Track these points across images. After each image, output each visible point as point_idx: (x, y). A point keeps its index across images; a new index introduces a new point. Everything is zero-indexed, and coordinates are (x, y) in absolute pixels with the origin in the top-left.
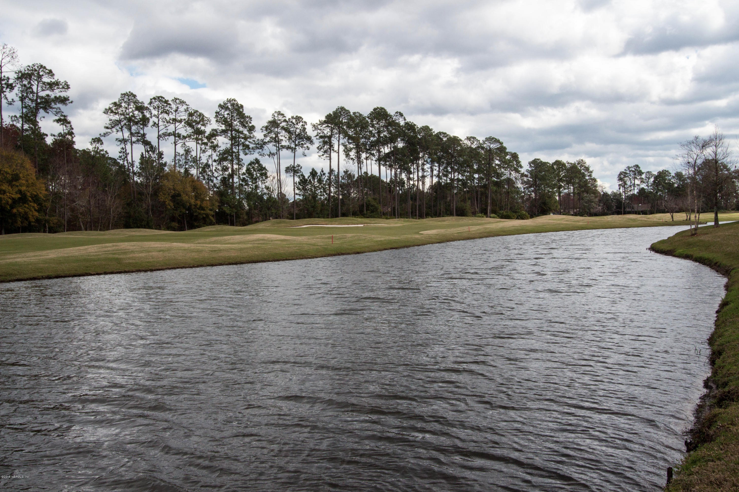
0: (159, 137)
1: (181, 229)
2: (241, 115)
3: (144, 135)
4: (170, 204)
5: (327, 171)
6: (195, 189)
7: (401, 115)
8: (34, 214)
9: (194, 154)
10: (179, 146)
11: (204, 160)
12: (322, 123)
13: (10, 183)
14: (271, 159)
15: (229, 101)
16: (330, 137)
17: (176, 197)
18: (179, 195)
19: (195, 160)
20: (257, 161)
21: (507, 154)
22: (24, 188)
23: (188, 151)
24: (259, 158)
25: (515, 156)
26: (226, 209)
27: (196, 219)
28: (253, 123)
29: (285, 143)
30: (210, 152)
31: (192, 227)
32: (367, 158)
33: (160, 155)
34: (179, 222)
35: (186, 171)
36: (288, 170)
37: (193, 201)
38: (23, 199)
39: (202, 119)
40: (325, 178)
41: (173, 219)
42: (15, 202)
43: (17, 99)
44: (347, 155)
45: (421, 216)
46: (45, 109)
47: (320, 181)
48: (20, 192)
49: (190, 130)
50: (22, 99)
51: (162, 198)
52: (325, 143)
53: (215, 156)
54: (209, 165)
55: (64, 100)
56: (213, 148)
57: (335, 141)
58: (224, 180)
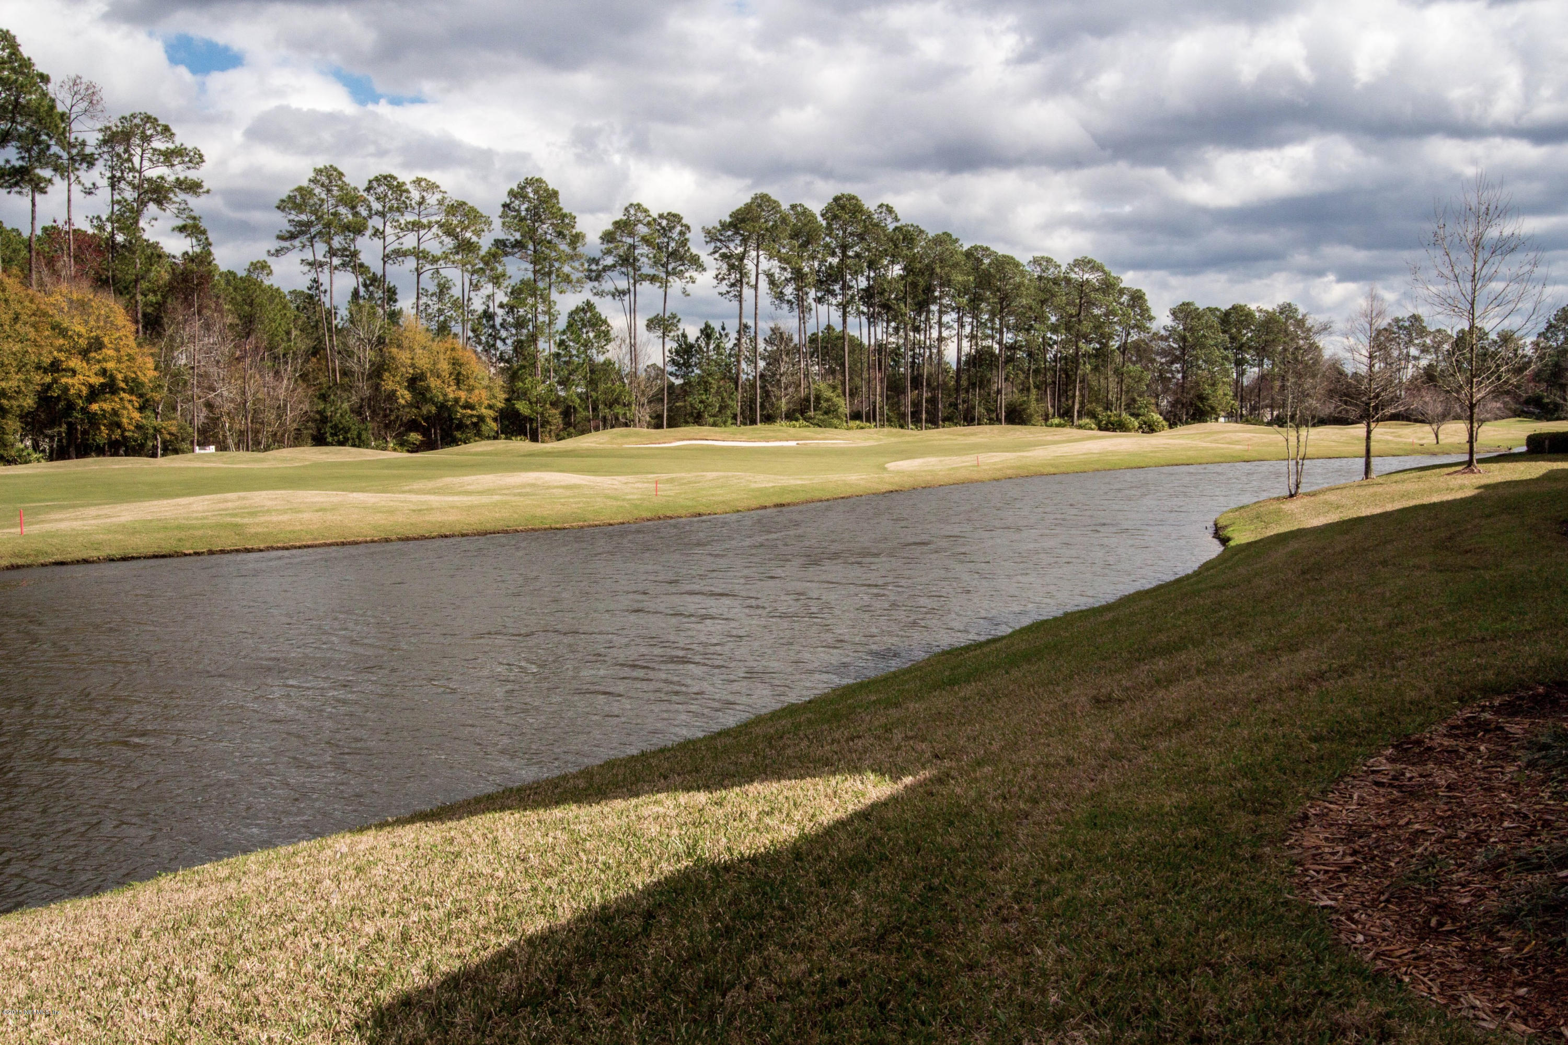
0: (386, 258)
1: (429, 445)
2: (555, 212)
3: (355, 254)
4: (404, 396)
6: (453, 365)
7: (890, 210)
8: (131, 415)
9: (456, 292)
10: (426, 276)
11: (478, 305)
12: (724, 226)
13: (84, 354)
14: (617, 303)
15: (529, 182)
16: (741, 258)
17: (414, 382)
18: (421, 377)
19: (460, 305)
20: (589, 306)
21: (1121, 292)
22: (110, 365)
23: (443, 288)
24: (595, 300)
25: (1137, 298)
26: (522, 407)
27: (461, 426)
28: (578, 228)
29: (647, 270)
30: (488, 288)
31: (449, 442)
33: (391, 295)
34: (425, 432)
35: (442, 326)
36: (653, 324)
37: (452, 392)
38: (110, 387)
39: (475, 218)
40: (729, 344)
41: (413, 426)
42: (94, 394)
43: (104, 183)
44: (777, 295)
45: (933, 422)
46: (159, 202)
47: (718, 347)
48: (104, 372)
49: (449, 242)
50: (114, 183)
51: (389, 384)
52: (731, 267)
53: (501, 297)
54: (488, 315)
55: (193, 187)
56: (496, 280)
57: (749, 265)
58: (519, 347)
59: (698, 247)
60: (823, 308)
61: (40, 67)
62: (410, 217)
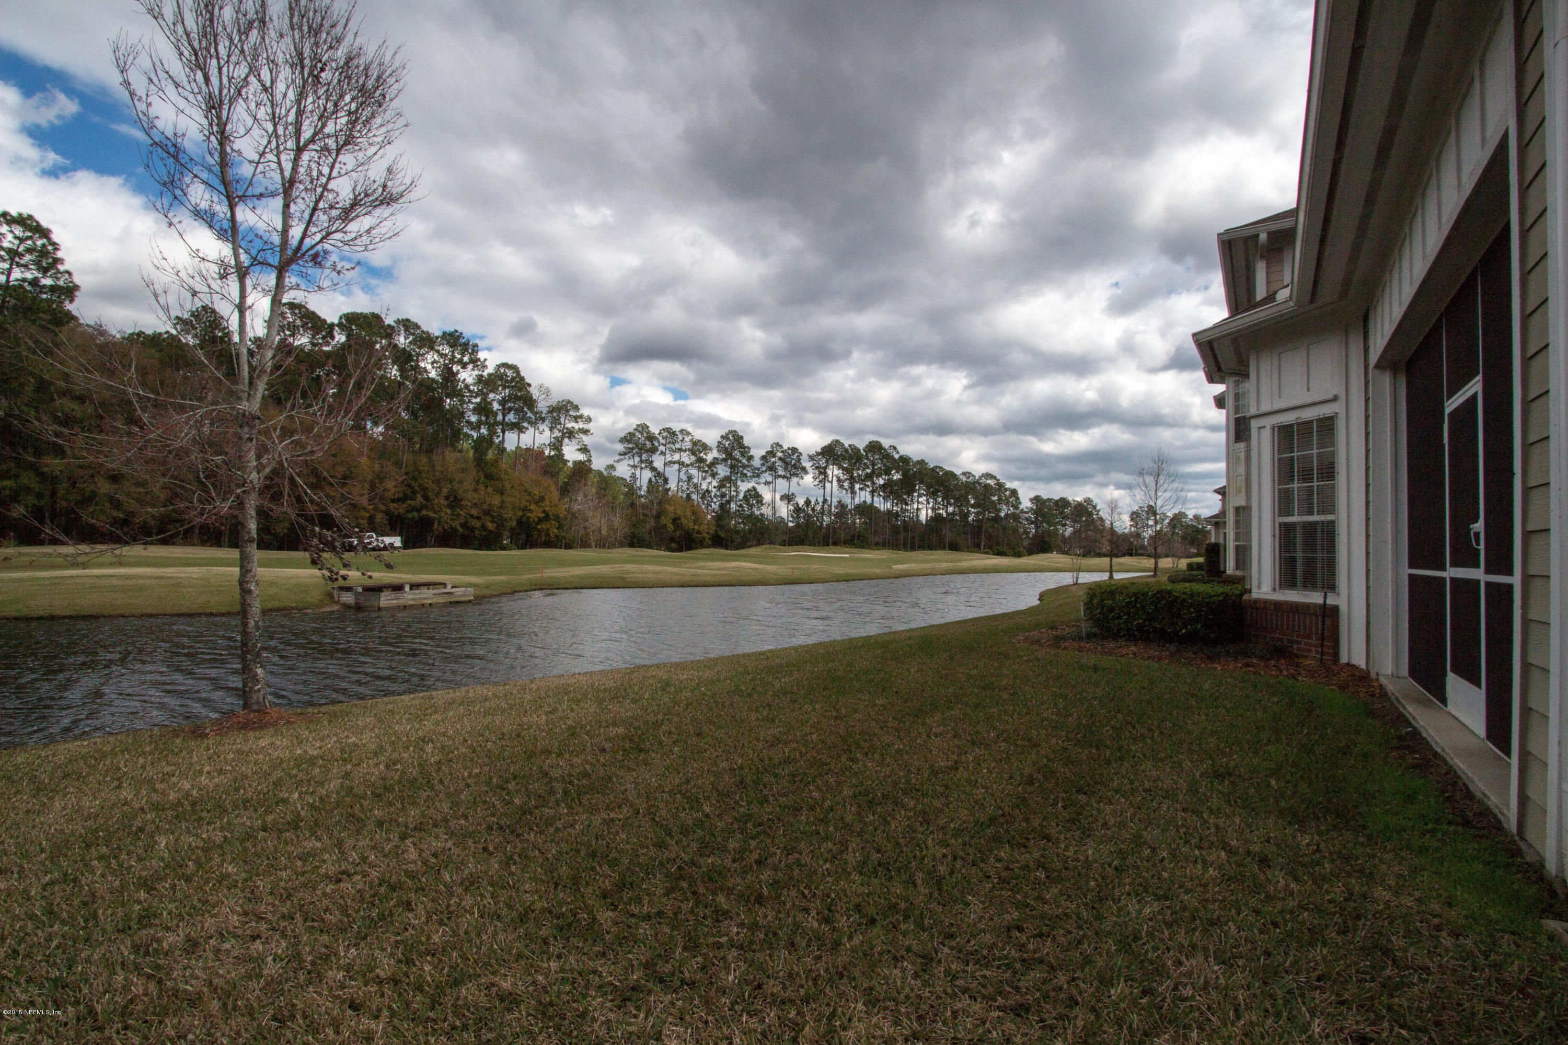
0: (665, 464)
1: (680, 550)
2: (742, 446)
3: (651, 463)
4: (671, 527)
5: (821, 500)
6: (694, 513)
7: (895, 448)
8: (554, 531)
9: (695, 480)
10: (682, 473)
11: (704, 487)
12: (818, 454)
13: (537, 503)
14: (766, 487)
15: (731, 432)
16: (825, 468)
17: (675, 521)
18: (679, 518)
19: (696, 486)
20: (754, 489)
21: (1006, 490)
22: (547, 509)
23: (690, 478)
24: (757, 486)
25: (1014, 492)
26: (722, 534)
27: (693, 541)
28: (752, 453)
29: (781, 472)
30: (709, 479)
31: (689, 549)
32: (861, 489)
33: (666, 481)
34: (678, 543)
35: (688, 496)
36: (782, 498)
37: (691, 526)
38: (547, 518)
39: (705, 448)
40: (818, 508)
41: (672, 540)
42: (540, 520)
43: (548, 429)
44: (841, 487)
45: (913, 549)
46: (569, 438)
47: (813, 510)
48: (544, 511)
49: (693, 458)
50: (552, 429)
51: (664, 520)
52: (820, 473)
53: (715, 483)
54: (708, 491)
55: (586, 432)
56: (713, 475)
57: (829, 472)
58: (722, 506)
59: (806, 463)
60: (863, 493)
61: (528, 380)
62: (678, 446)
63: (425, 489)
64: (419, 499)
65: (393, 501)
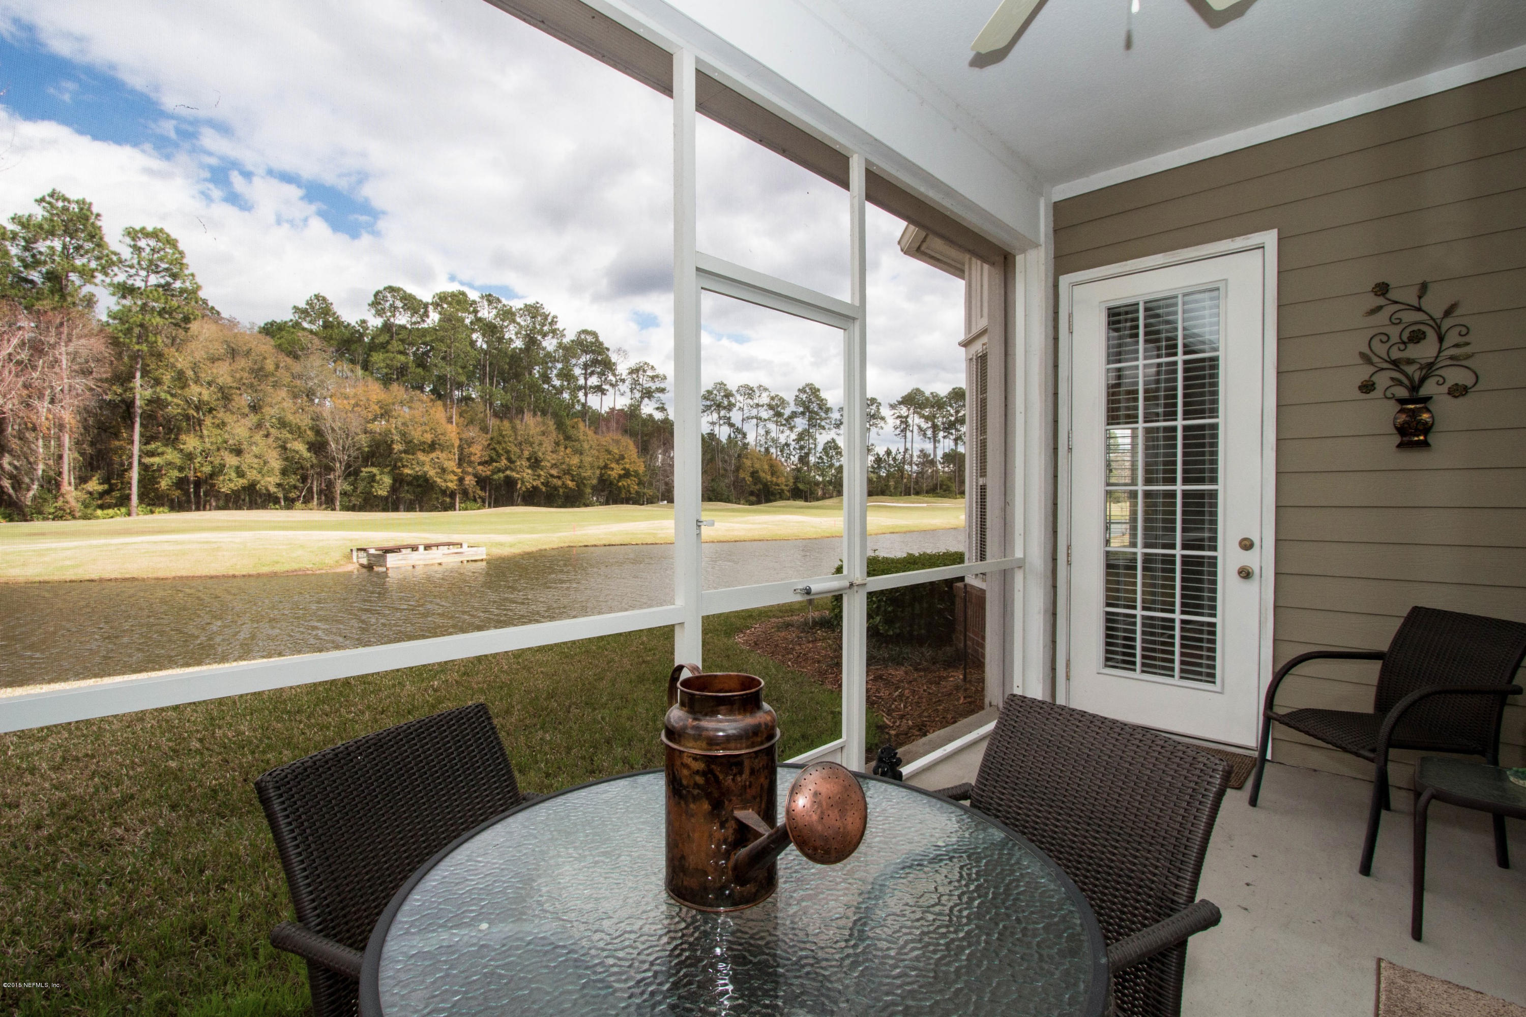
0: (743, 420)
1: (759, 502)
2: (818, 397)
3: (729, 418)
4: (749, 479)
5: (902, 450)
6: (771, 466)
8: (635, 489)
9: (773, 434)
10: (760, 428)
11: (783, 440)
12: (898, 403)
13: (617, 462)
15: (807, 385)
16: (907, 417)
17: (754, 474)
18: (757, 472)
19: (774, 441)
20: (833, 440)
22: (627, 466)
23: (768, 432)
24: (835, 437)
26: (801, 486)
27: (773, 494)
28: (829, 405)
30: (788, 432)
31: (768, 501)
32: (944, 437)
33: (745, 436)
34: (757, 496)
35: (767, 450)
37: (770, 478)
38: (627, 474)
39: (783, 402)
40: (900, 457)
41: (752, 495)
42: (621, 477)
43: (628, 390)
44: (923, 436)
46: (649, 398)
47: (894, 459)
48: (624, 469)
49: (771, 412)
50: (632, 390)
51: (742, 475)
52: (901, 422)
53: (794, 436)
54: (787, 445)
55: (662, 390)
56: (791, 429)
57: (910, 420)
58: (801, 459)
59: (885, 411)
60: (947, 440)
61: (606, 345)
62: (756, 401)
63: (508, 452)
64: (504, 462)
65: (480, 464)
